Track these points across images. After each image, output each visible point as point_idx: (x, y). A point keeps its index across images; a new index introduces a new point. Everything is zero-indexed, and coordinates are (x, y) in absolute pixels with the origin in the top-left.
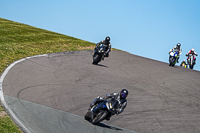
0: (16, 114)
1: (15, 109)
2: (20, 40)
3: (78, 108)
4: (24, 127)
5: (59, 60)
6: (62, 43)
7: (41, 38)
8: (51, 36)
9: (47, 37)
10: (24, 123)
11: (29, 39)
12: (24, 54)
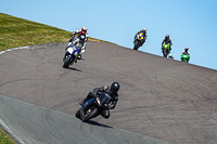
3: (62, 105)
5: (41, 53)
6: (45, 34)
7: (23, 29)
8: (33, 27)
9: (29, 28)
11: (9, 30)
12: (4, 46)
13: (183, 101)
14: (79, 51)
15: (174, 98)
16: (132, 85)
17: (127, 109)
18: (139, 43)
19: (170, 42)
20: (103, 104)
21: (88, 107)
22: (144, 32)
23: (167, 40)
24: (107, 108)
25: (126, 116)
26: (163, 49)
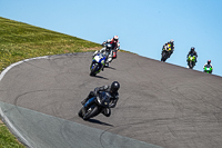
0: (13, 123)
1: (12, 116)
2: (17, 41)
4: (22, 137)
6: (64, 44)
7: (41, 38)
8: (52, 36)
9: (48, 38)
10: (22, 133)
11: (27, 39)
12: (22, 56)
13: (205, 113)
14: (106, 59)
15: (196, 110)
16: (153, 97)
17: (148, 121)
18: (166, 54)
19: (195, 54)
20: (103, 103)
21: (89, 106)
22: (172, 44)
23: (192, 52)
24: (107, 106)
25: (146, 127)
26: (188, 61)
